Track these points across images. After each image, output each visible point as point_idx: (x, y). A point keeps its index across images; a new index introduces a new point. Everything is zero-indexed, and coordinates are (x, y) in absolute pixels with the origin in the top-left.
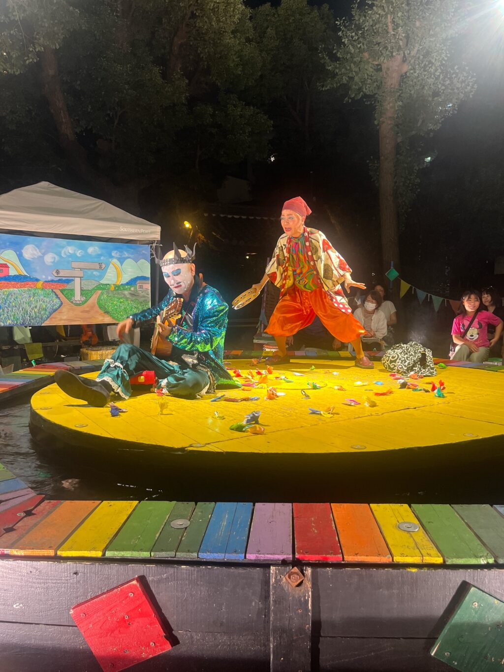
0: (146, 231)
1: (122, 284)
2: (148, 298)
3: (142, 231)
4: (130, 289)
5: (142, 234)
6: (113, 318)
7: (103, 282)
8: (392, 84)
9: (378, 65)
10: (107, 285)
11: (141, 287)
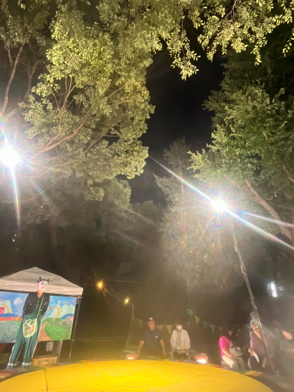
0: (76, 291)
1: (59, 318)
2: (71, 325)
3: (74, 290)
4: (63, 321)
5: (74, 292)
6: (51, 338)
7: (50, 317)
10: (51, 318)
11: (68, 320)
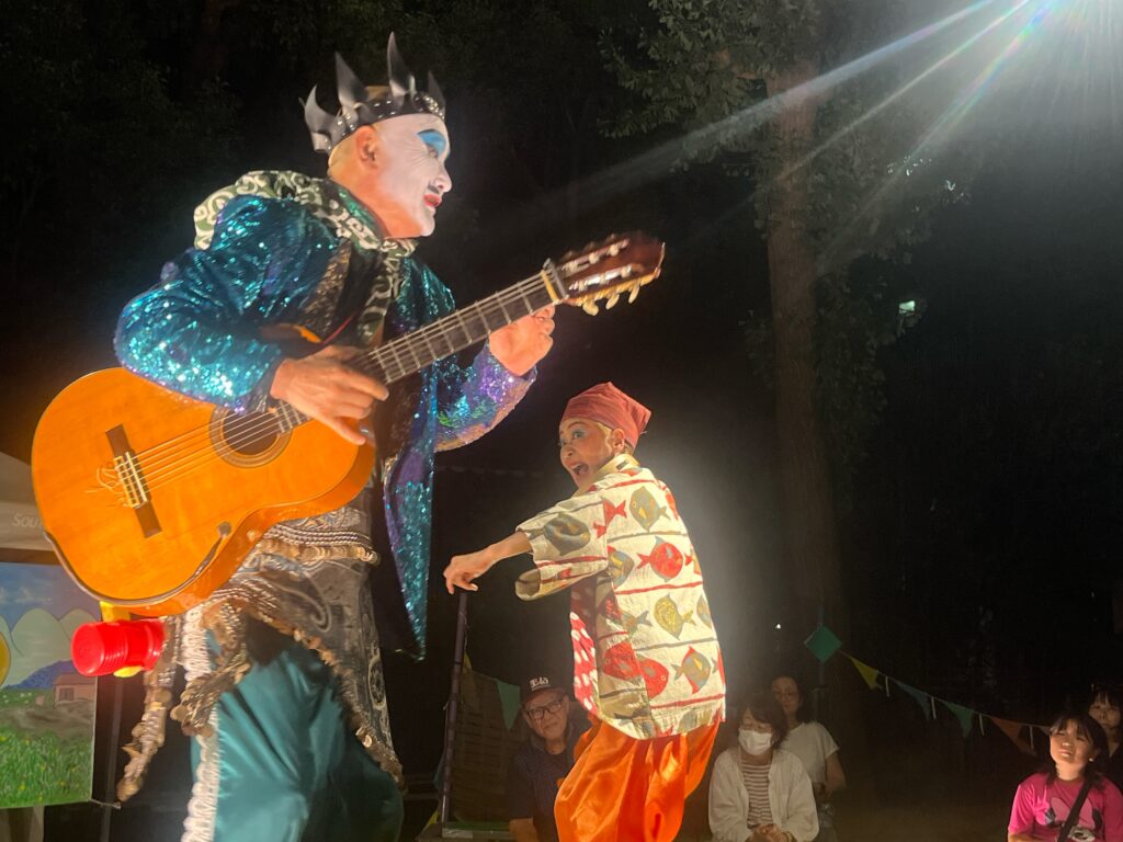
1: (8, 688)
2: (88, 726)
4: (32, 700)
8: (794, 130)
9: (755, 82)
11: (67, 694)
